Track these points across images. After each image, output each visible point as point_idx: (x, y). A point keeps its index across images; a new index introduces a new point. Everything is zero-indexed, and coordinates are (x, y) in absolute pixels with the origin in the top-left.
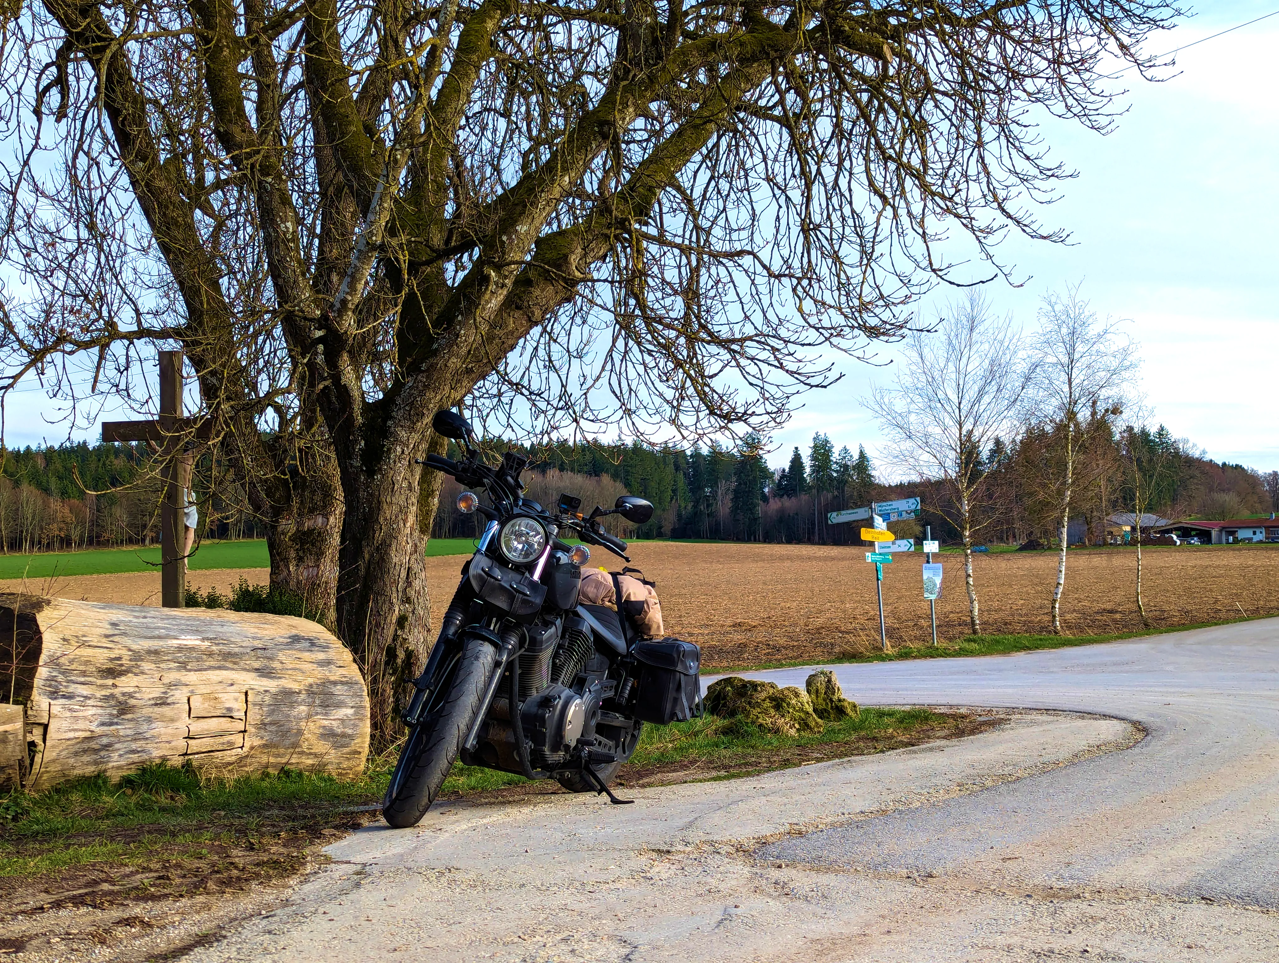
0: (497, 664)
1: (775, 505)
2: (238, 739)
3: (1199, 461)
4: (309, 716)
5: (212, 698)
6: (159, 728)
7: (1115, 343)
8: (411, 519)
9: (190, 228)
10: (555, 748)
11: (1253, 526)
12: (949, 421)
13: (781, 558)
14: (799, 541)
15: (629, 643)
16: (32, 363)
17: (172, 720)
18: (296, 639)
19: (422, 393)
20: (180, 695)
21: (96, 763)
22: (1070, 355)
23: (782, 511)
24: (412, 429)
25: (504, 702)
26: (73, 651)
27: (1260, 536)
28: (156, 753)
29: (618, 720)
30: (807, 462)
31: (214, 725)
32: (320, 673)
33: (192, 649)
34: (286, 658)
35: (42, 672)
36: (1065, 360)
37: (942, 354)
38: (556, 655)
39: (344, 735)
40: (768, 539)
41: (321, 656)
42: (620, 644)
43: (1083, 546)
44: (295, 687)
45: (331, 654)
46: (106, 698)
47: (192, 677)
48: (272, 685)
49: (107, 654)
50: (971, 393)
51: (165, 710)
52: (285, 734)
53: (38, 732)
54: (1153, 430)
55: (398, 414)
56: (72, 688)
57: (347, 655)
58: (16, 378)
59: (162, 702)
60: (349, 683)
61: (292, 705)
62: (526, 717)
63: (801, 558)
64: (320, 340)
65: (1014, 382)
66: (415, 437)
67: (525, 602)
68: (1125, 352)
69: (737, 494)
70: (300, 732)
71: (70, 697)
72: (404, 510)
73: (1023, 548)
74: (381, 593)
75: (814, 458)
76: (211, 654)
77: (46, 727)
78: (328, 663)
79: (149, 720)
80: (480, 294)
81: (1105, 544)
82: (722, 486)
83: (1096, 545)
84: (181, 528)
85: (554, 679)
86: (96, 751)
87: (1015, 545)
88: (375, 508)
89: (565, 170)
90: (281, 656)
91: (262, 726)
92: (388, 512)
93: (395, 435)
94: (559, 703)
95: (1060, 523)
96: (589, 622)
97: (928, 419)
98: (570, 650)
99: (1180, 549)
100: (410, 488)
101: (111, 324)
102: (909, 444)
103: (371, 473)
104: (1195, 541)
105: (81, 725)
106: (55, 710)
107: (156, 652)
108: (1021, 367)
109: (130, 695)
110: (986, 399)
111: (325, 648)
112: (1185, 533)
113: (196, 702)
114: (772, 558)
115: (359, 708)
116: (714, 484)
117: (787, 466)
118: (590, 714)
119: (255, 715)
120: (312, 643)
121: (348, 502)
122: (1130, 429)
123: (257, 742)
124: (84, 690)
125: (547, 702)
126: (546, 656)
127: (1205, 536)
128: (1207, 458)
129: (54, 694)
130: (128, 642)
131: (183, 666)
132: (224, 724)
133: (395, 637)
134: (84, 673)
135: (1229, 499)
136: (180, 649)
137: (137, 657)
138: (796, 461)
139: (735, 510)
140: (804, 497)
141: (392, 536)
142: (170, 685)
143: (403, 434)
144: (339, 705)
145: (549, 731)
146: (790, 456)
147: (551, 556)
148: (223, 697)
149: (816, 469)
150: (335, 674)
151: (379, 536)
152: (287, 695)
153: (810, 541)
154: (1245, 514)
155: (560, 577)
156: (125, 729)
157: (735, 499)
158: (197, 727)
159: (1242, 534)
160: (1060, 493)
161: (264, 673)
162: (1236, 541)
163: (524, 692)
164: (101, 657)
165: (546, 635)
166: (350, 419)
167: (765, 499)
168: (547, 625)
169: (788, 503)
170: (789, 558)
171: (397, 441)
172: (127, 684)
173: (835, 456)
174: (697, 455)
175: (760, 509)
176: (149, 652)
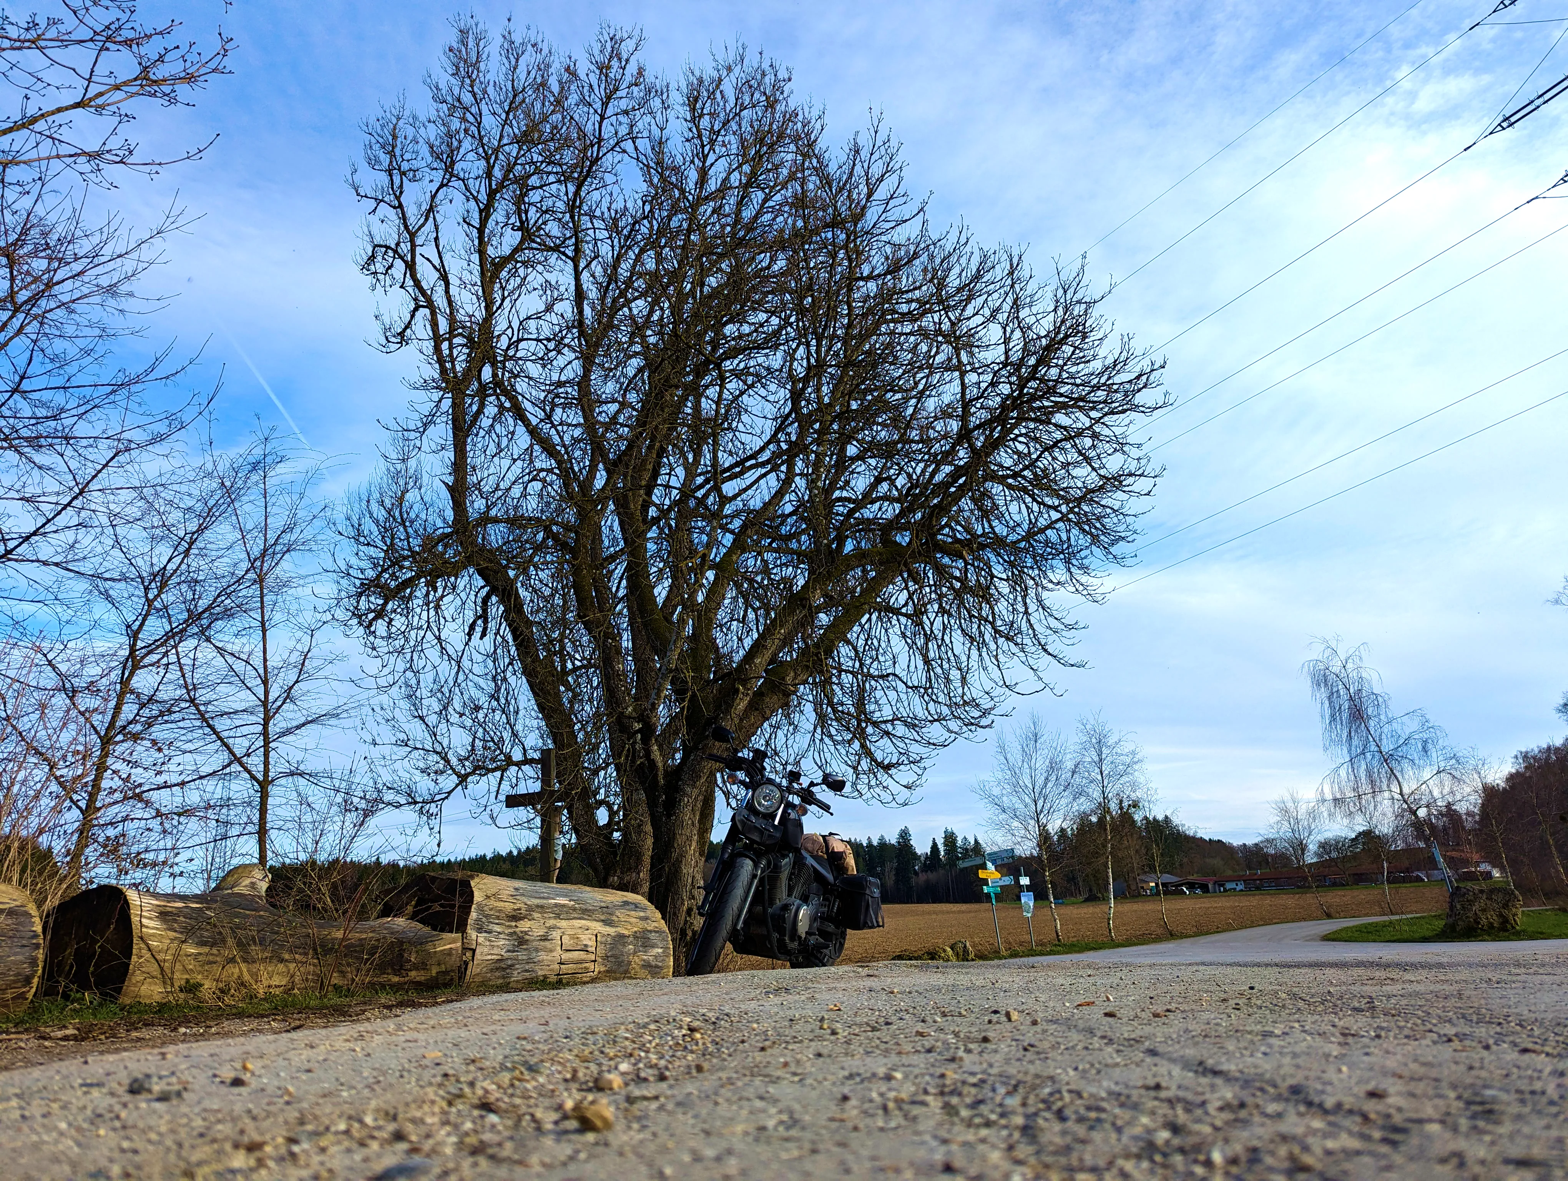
0: (754, 876)
1: (923, 877)
2: (591, 966)
3: (1194, 838)
4: (635, 953)
5: (574, 937)
6: (543, 956)
7: (1127, 747)
8: (694, 844)
9: (558, 694)
10: (792, 939)
11: (1236, 880)
12: (1027, 800)
13: (929, 913)
14: (940, 901)
15: (835, 879)
16: (460, 783)
17: (551, 951)
18: (626, 903)
19: (699, 763)
20: (556, 934)
21: (504, 977)
22: (1100, 755)
23: (927, 881)
24: (694, 786)
25: (759, 908)
26: (492, 902)
27: (1241, 887)
28: (540, 973)
29: (831, 928)
30: (941, 848)
31: (576, 955)
32: (642, 924)
33: (564, 906)
34: (620, 914)
35: (474, 915)
36: (1096, 759)
37: (1019, 757)
38: (790, 879)
39: (657, 967)
40: (920, 901)
41: (642, 914)
42: (830, 877)
43: (1125, 897)
44: (626, 932)
45: (649, 913)
46: (511, 934)
47: (563, 924)
48: (611, 931)
49: (512, 906)
50: (1040, 781)
51: (547, 943)
52: (620, 964)
53: (469, 954)
54: (1160, 817)
55: (685, 777)
56: (491, 927)
57: (659, 915)
58: (449, 793)
59: (545, 938)
60: (659, 932)
61: (624, 945)
62: (773, 916)
63: (942, 912)
64: (639, 731)
65: (1066, 775)
66: (696, 792)
67: (770, 836)
68: (1134, 753)
69: (898, 871)
70: (629, 963)
71: (490, 932)
72: (689, 839)
73: (1086, 900)
74: (677, 893)
75: (945, 845)
76: (575, 909)
77: (474, 951)
78: (646, 919)
79: (537, 950)
80: (733, 700)
81: (1139, 895)
82: (888, 865)
83: (1134, 896)
84: (552, 861)
85: (790, 895)
86: (504, 969)
87: (1081, 899)
88: (672, 838)
89: (781, 626)
90: (618, 913)
91: (606, 957)
92: (680, 840)
93: (683, 790)
94: (794, 908)
95: (1107, 867)
96: (810, 861)
97: (1014, 799)
98: (799, 875)
99: (1190, 897)
100: (693, 824)
101: (508, 758)
102: (1004, 816)
103: (669, 816)
104: (1198, 891)
105: (496, 951)
106: (480, 940)
107: (542, 907)
108: (1070, 765)
109: (526, 933)
110: (1050, 785)
111: (644, 909)
112: (1191, 886)
113: (566, 939)
114: (924, 913)
115: (666, 948)
116: (883, 865)
117: (929, 851)
118: (813, 919)
119: (601, 951)
120: (636, 906)
121: (656, 837)
122: (1146, 818)
123: (603, 969)
124: (498, 928)
125: (786, 907)
126: (784, 876)
127: (1205, 888)
128: (1199, 835)
129: (480, 930)
130: (525, 899)
131: (558, 917)
132: (582, 955)
133: (686, 922)
134: (498, 918)
135: (1217, 862)
136: (556, 905)
137: (530, 909)
138: (935, 847)
139: (897, 882)
140: (942, 871)
141: (682, 855)
142: (549, 928)
143: (688, 790)
144: (653, 946)
145: (788, 926)
146: (931, 844)
147: (784, 812)
148: (582, 937)
149: (947, 852)
150: (651, 926)
151: (674, 855)
152: (622, 936)
153: (948, 901)
154: (1229, 873)
155: (790, 827)
156: (522, 955)
157: (897, 875)
158: (566, 956)
159: (1229, 886)
160: (1105, 846)
161: (607, 923)
162: (1225, 890)
163: (771, 902)
164: (509, 907)
165: (784, 862)
166: (657, 782)
167: (916, 873)
168: (784, 856)
169: (932, 876)
170: (935, 913)
171: (685, 794)
172: (524, 925)
173: (959, 843)
174: (870, 845)
175: (914, 880)
176: (538, 906)
